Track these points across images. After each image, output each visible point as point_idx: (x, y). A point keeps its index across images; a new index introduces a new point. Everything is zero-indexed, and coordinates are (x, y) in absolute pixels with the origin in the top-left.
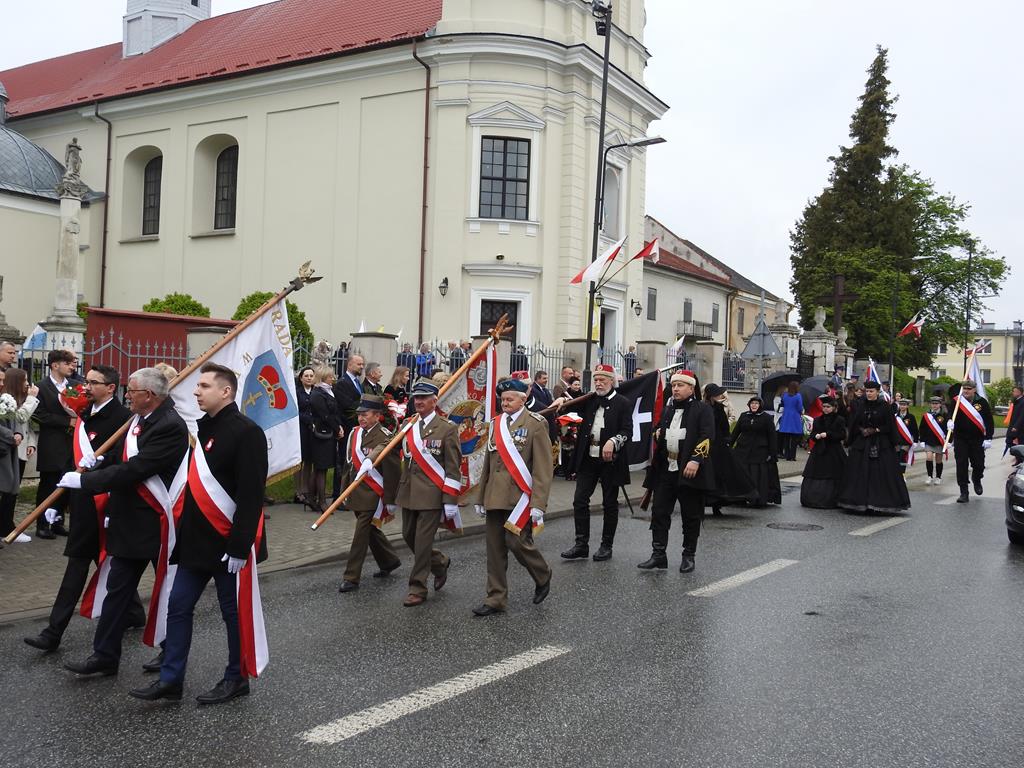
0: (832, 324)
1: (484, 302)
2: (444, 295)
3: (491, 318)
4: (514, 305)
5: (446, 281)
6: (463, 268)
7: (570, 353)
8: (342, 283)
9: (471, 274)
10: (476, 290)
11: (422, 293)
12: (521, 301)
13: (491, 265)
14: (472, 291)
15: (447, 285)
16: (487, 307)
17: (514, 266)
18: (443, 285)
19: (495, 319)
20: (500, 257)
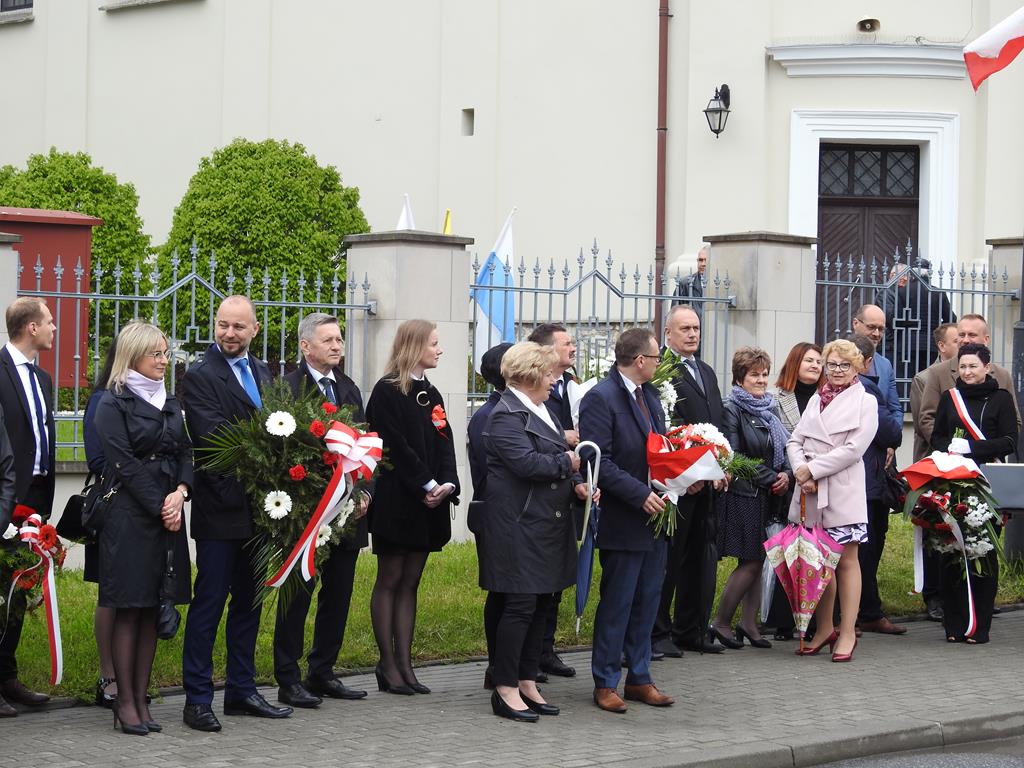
1: (827, 148)
2: (717, 132)
3: (850, 190)
4: (912, 153)
5: (724, 95)
6: (769, 58)
7: (1005, 277)
8: (464, 110)
9: (790, 73)
10: (803, 115)
11: (663, 128)
12: (929, 141)
13: (843, 46)
14: (794, 117)
15: (727, 104)
16: (838, 159)
17: (907, 47)
18: (715, 105)
19: (858, 191)
20: (868, 26)
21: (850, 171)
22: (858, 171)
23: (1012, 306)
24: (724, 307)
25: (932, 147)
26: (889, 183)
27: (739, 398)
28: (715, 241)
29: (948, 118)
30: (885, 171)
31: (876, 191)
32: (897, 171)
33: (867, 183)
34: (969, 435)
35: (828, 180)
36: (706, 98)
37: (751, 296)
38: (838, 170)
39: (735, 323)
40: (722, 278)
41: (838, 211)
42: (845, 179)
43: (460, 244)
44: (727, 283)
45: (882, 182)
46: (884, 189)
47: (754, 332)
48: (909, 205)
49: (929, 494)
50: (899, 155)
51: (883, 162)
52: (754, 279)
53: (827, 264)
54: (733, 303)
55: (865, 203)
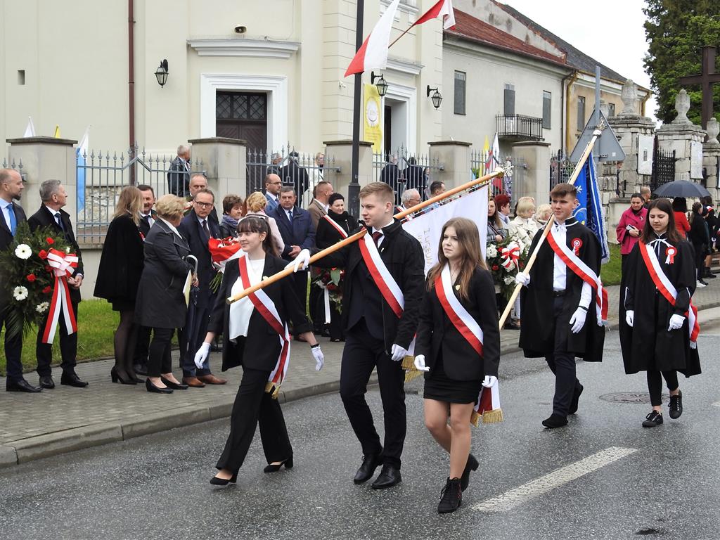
0: (699, 113)
1: (220, 93)
2: (162, 85)
3: (231, 116)
4: (263, 97)
5: (165, 65)
6: (188, 46)
7: (334, 161)
8: (19, 71)
9: (200, 54)
10: (207, 77)
11: (132, 82)
12: (271, 91)
13: (227, 40)
14: (202, 77)
15: (167, 70)
16: (225, 100)
17: (261, 41)
18: (161, 70)
19: (236, 117)
20: (240, 30)
21: (231, 106)
22: (236, 106)
23: (336, 175)
25: (273, 92)
26: (251, 112)
27: (227, 220)
28: (194, 142)
29: (281, 79)
30: (249, 106)
31: (245, 116)
32: (255, 106)
33: (240, 113)
35: (220, 111)
36: (156, 66)
37: (215, 171)
38: (225, 105)
40: (199, 162)
41: (226, 127)
42: (229, 110)
43: (70, 143)
44: (202, 164)
45: (248, 112)
46: (249, 116)
48: (262, 124)
50: (256, 98)
51: (248, 102)
52: (216, 162)
53: (250, 154)
55: (239, 123)
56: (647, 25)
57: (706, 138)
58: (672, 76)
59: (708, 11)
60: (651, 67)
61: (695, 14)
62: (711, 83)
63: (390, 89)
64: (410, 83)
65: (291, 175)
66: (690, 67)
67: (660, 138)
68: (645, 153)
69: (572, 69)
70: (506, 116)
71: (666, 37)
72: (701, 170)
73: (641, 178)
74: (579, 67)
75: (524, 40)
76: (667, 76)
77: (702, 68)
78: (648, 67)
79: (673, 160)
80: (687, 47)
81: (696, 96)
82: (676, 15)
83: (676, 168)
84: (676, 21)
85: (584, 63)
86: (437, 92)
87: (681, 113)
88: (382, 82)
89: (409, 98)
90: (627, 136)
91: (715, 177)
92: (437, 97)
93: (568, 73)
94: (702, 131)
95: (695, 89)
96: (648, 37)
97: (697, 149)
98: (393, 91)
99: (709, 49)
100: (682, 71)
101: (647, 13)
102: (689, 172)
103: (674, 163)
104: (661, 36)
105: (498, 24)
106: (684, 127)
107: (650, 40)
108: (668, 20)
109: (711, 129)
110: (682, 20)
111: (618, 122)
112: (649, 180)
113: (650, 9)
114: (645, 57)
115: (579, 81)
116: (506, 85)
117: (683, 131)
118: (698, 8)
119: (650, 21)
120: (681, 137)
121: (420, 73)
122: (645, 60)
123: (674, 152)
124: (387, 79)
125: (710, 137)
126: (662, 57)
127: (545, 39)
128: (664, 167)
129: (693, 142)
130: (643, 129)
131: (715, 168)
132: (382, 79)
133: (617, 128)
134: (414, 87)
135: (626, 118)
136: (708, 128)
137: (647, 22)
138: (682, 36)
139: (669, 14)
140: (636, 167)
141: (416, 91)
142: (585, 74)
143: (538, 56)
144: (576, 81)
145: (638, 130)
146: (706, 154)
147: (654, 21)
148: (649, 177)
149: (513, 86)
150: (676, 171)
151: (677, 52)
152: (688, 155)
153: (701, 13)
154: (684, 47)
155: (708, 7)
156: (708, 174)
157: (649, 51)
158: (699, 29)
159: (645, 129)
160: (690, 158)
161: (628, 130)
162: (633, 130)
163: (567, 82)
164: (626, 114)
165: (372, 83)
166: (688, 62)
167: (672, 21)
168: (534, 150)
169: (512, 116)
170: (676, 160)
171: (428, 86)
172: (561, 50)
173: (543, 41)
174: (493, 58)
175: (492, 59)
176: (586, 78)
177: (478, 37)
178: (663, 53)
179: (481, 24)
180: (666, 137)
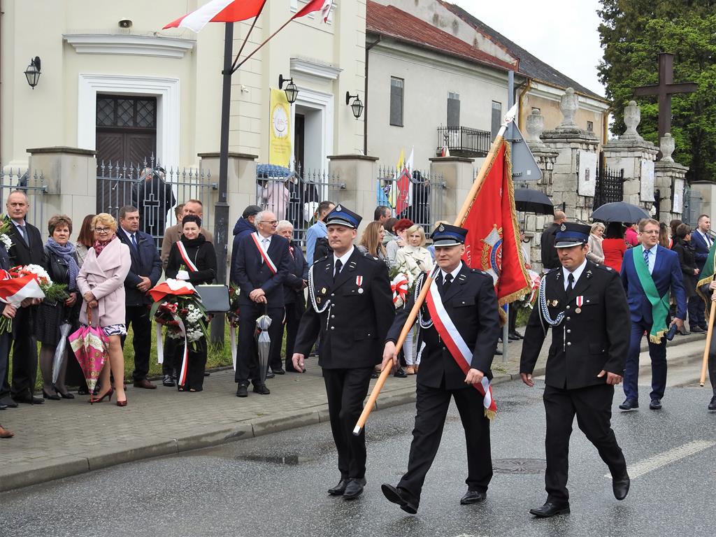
1: (101, 97)
2: (33, 86)
3: (115, 123)
4: (152, 102)
5: (37, 63)
6: (65, 42)
7: (209, 176)
9: (77, 51)
10: (86, 77)
12: (161, 95)
13: (110, 36)
14: (81, 78)
15: (39, 69)
16: (108, 104)
17: (149, 38)
18: (32, 69)
19: (120, 124)
20: (125, 24)
21: (115, 111)
22: (120, 112)
23: (212, 193)
24: (40, 192)
25: (164, 98)
26: (139, 119)
28: (34, 152)
29: (174, 81)
30: (136, 112)
31: (131, 124)
32: (143, 112)
33: (125, 119)
34: (188, 269)
35: (102, 117)
36: (26, 64)
37: (57, 186)
38: (108, 111)
39: (47, 202)
40: (39, 175)
41: (109, 135)
42: (112, 116)
45: (134, 118)
46: (135, 123)
47: (59, 207)
48: (151, 132)
49: (165, 304)
50: (144, 102)
51: (135, 106)
52: (59, 176)
53: (103, 167)
54: (46, 190)
55: (125, 131)
56: (601, 29)
57: (660, 156)
58: (627, 86)
59: (668, 14)
60: (606, 75)
61: (654, 17)
62: (669, 95)
63: (301, 95)
64: (327, 89)
65: (155, 192)
66: (647, 76)
67: (606, 155)
68: (587, 172)
69: (525, 78)
70: (449, 128)
71: (623, 42)
72: (652, 192)
73: (582, 200)
74: (533, 75)
75: (472, 44)
76: (622, 86)
77: (659, 77)
78: (603, 76)
79: (621, 180)
80: (644, 54)
81: (654, 108)
82: (632, 17)
83: (624, 189)
84: (633, 24)
85: (539, 71)
86: (358, 100)
87: (630, 127)
88: (290, 87)
89: (324, 106)
90: (566, 153)
91: (669, 200)
92: (357, 106)
93: (521, 82)
94: (654, 148)
95: (654, 101)
96: (603, 43)
97: (648, 167)
98: (306, 96)
99: (667, 56)
100: (639, 81)
101: (602, 15)
102: (639, 194)
103: (622, 184)
104: (617, 40)
105: (443, 26)
106: (633, 142)
107: (605, 46)
108: (624, 23)
109: (665, 145)
110: (639, 24)
111: (556, 136)
112: (591, 203)
113: (605, 11)
114: (599, 64)
115: (533, 90)
116: (450, 93)
117: (632, 148)
118: (657, 11)
119: (605, 24)
120: (630, 154)
121: (338, 77)
122: (599, 68)
123: (622, 171)
124: (298, 84)
125: (664, 154)
126: (617, 65)
127: (495, 44)
128: (609, 187)
129: (643, 161)
130: (584, 145)
131: (670, 189)
132: (292, 83)
133: (555, 143)
134: (330, 93)
135: (565, 132)
136: (661, 145)
137: (601, 25)
138: (639, 42)
139: (625, 18)
140: (576, 188)
141: (333, 97)
142: (539, 83)
143: (487, 62)
144: (529, 91)
145: (579, 146)
146: (659, 174)
147: (610, 24)
148: (592, 200)
149: (458, 95)
150: (624, 193)
151: (633, 59)
152: (637, 174)
153: (661, 16)
154: (640, 53)
155: (668, 10)
156: (662, 196)
157: (604, 58)
158: (659, 34)
159: (587, 144)
160: (640, 178)
161: (567, 146)
162: (573, 145)
163: (519, 91)
164: (566, 127)
165: (281, 87)
166: (644, 70)
167: (628, 25)
168: (455, 167)
169: (457, 129)
170: (625, 180)
171: (348, 93)
172: (513, 56)
173: (493, 45)
174: (435, 63)
175: (433, 65)
176: (541, 87)
177: (417, 39)
178: (618, 61)
179: (425, 25)
180: (613, 154)
